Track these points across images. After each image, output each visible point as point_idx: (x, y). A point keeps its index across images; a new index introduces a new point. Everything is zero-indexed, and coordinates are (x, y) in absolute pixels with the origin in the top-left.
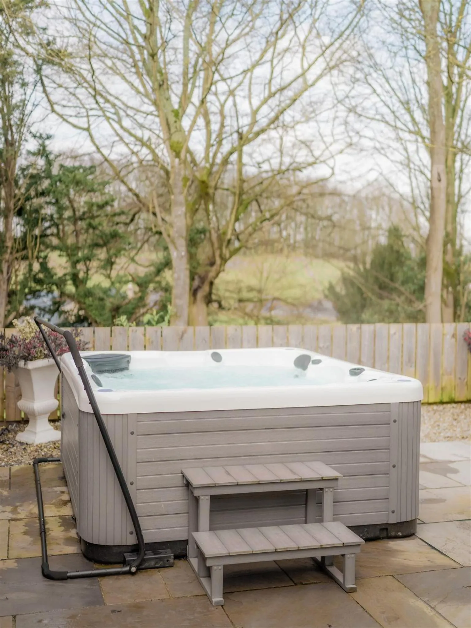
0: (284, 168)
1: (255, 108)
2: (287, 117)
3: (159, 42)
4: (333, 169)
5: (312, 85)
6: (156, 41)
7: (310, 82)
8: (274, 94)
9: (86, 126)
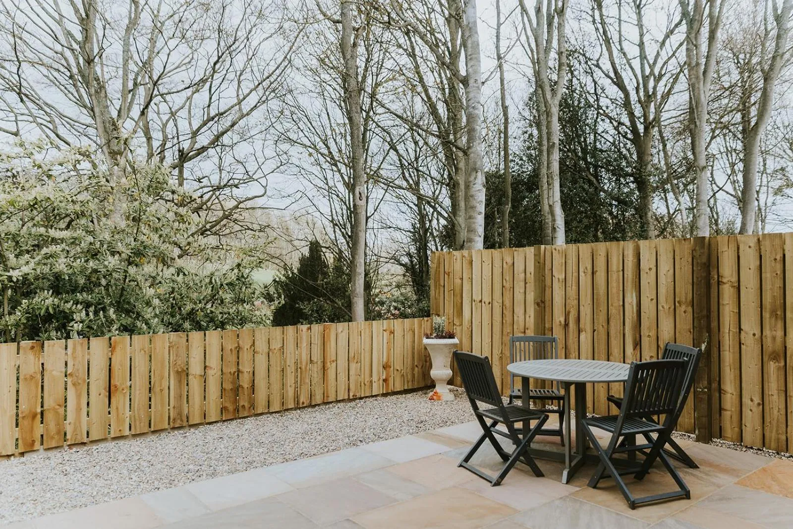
0: (222, 184)
1: (195, 128)
2: (226, 139)
3: (96, 51)
4: (265, 187)
5: (248, 114)
6: (92, 50)
7: (245, 112)
8: (213, 119)
9: (15, 130)
